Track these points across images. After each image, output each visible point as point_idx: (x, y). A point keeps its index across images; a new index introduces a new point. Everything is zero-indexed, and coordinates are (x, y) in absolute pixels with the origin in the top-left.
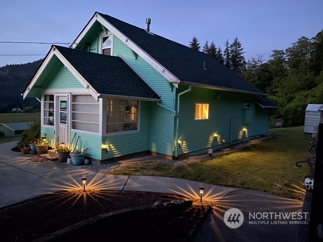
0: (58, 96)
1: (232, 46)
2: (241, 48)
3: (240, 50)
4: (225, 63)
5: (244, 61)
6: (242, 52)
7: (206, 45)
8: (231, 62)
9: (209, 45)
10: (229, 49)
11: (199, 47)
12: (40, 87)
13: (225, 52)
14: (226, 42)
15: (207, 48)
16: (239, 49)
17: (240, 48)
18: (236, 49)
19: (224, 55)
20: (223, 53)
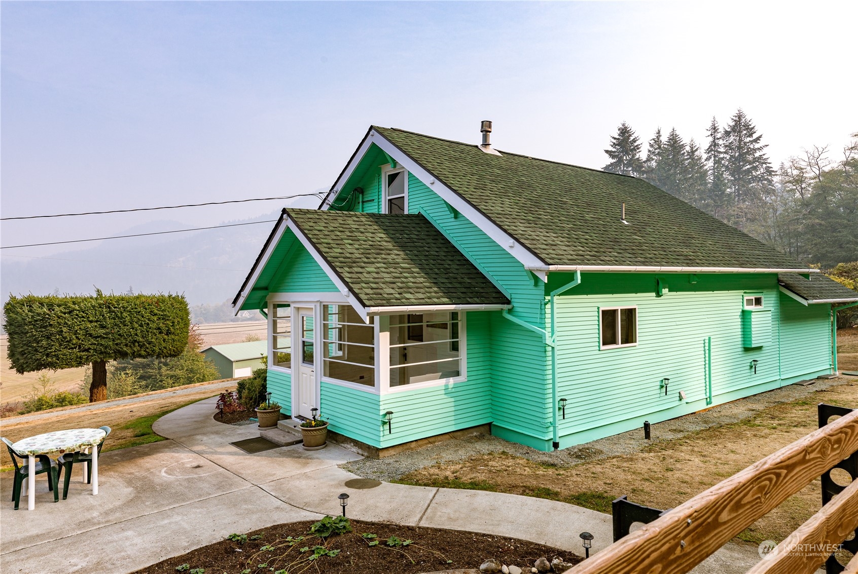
0: (298, 308)
1: (727, 133)
2: (755, 136)
3: (751, 142)
4: (710, 179)
5: (768, 169)
6: (757, 146)
7: (657, 141)
8: (727, 175)
9: (664, 139)
10: (721, 142)
11: (638, 147)
12: (266, 288)
13: (709, 150)
14: (709, 125)
15: (660, 147)
16: (749, 139)
17: (751, 135)
18: (740, 141)
19: (708, 159)
20: (702, 154)
